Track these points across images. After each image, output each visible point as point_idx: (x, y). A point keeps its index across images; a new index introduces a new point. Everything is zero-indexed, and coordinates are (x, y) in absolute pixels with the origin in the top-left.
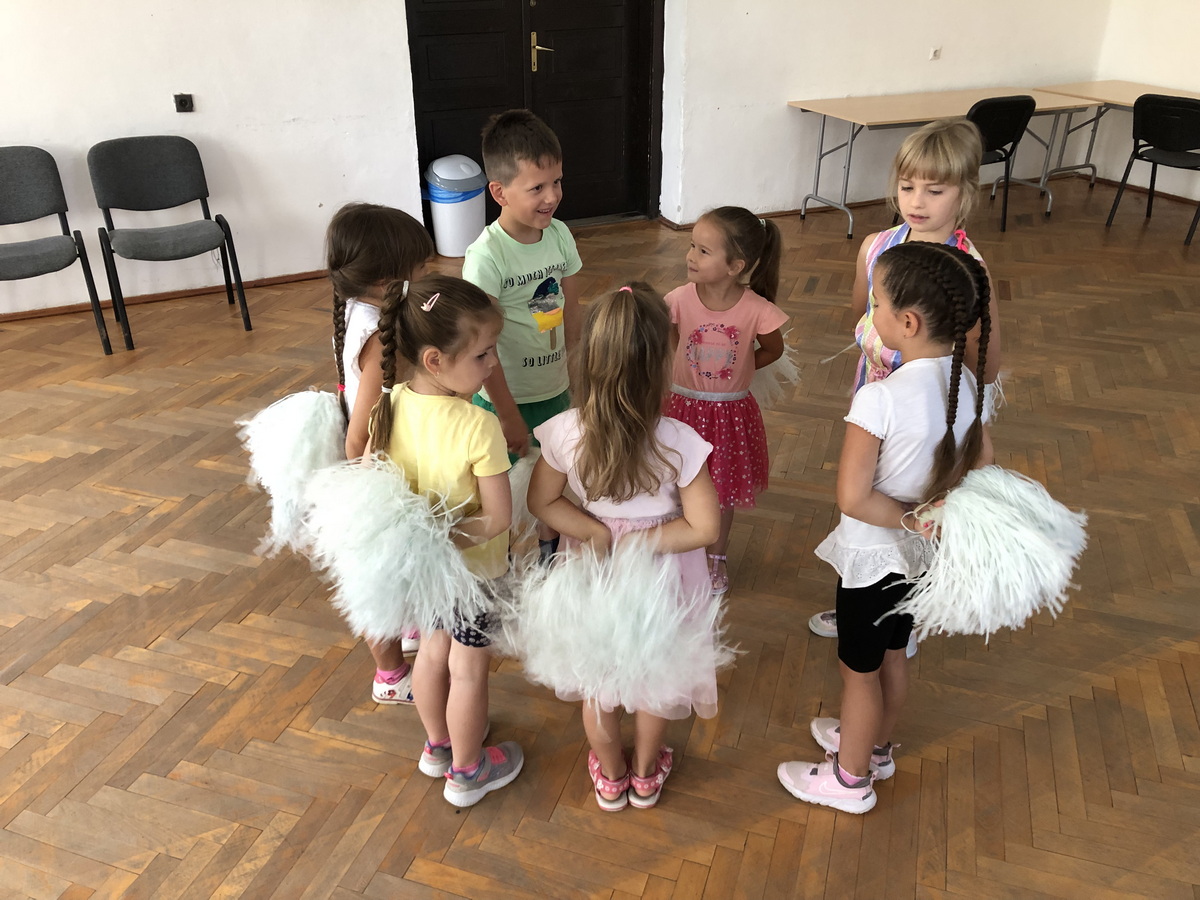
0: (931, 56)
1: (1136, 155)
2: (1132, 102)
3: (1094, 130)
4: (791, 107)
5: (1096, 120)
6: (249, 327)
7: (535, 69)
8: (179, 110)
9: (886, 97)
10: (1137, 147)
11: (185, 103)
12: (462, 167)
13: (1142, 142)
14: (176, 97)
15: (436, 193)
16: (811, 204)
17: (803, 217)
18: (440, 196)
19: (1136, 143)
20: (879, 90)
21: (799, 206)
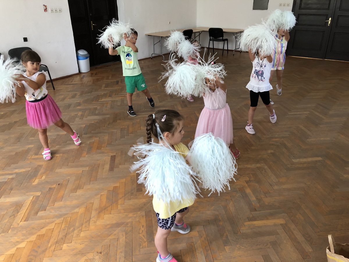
0: (169, 23)
1: (210, 40)
2: (208, 30)
3: (199, 37)
4: (146, 35)
5: (199, 35)
6: (54, 89)
7: (93, 30)
8: (24, 41)
9: (162, 32)
10: (210, 38)
11: (25, 40)
12: (84, 52)
13: (211, 37)
14: (23, 38)
15: (80, 58)
16: (153, 55)
17: (152, 59)
18: (81, 58)
19: (210, 37)
20: (161, 31)
21: (150, 56)
